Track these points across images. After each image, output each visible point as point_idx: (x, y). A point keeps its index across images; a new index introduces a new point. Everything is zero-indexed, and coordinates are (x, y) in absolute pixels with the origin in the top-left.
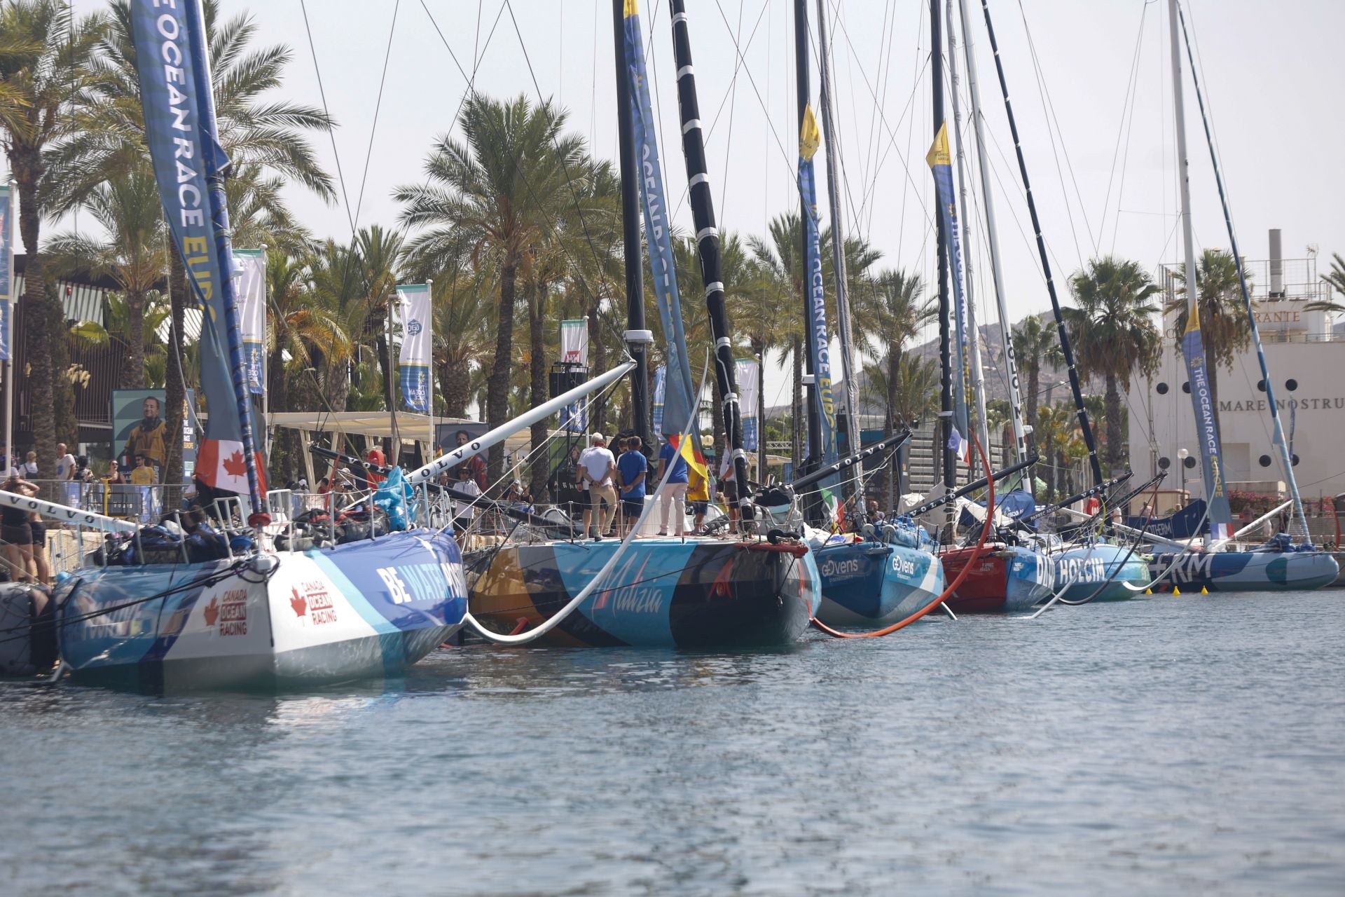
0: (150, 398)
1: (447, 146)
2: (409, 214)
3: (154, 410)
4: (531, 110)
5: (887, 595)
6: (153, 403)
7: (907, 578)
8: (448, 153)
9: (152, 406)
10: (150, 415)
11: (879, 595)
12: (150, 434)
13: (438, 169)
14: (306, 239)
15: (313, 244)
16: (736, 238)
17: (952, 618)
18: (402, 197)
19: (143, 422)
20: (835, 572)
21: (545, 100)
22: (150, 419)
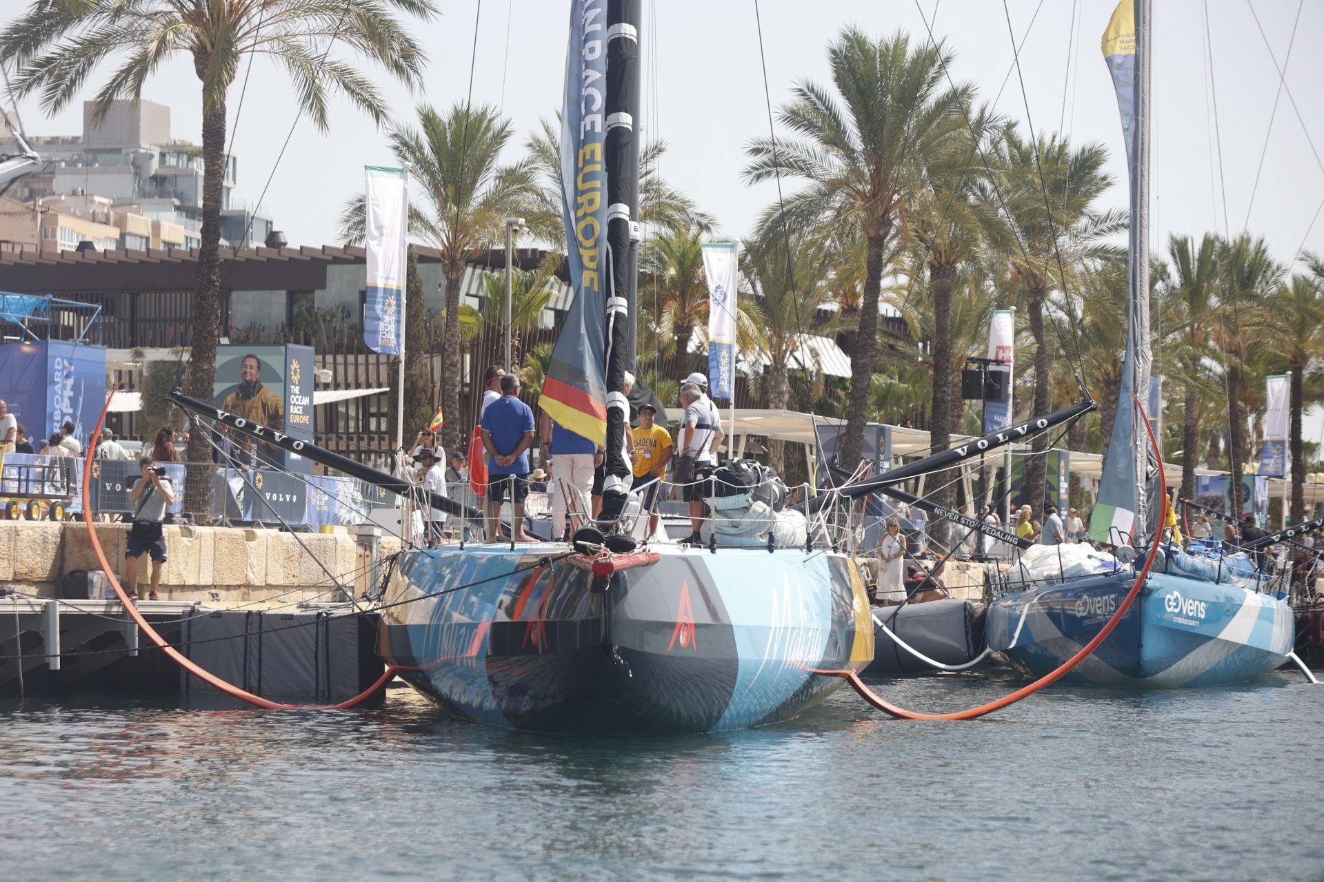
0: (249, 356)
1: (809, 92)
2: (756, 169)
3: (254, 371)
4: (911, 51)
5: (1153, 647)
6: (253, 362)
7: (1193, 623)
8: (808, 99)
9: (251, 367)
10: (248, 378)
11: (1140, 646)
12: (248, 403)
13: (795, 118)
14: (689, 210)
15: (696, 218)
16: (1262, 241)
17: (1310, 681)
18: (757, 151)
19: (241, 387)
20: (1090, 612)
21: (938, 41)
22: (248, 383)
